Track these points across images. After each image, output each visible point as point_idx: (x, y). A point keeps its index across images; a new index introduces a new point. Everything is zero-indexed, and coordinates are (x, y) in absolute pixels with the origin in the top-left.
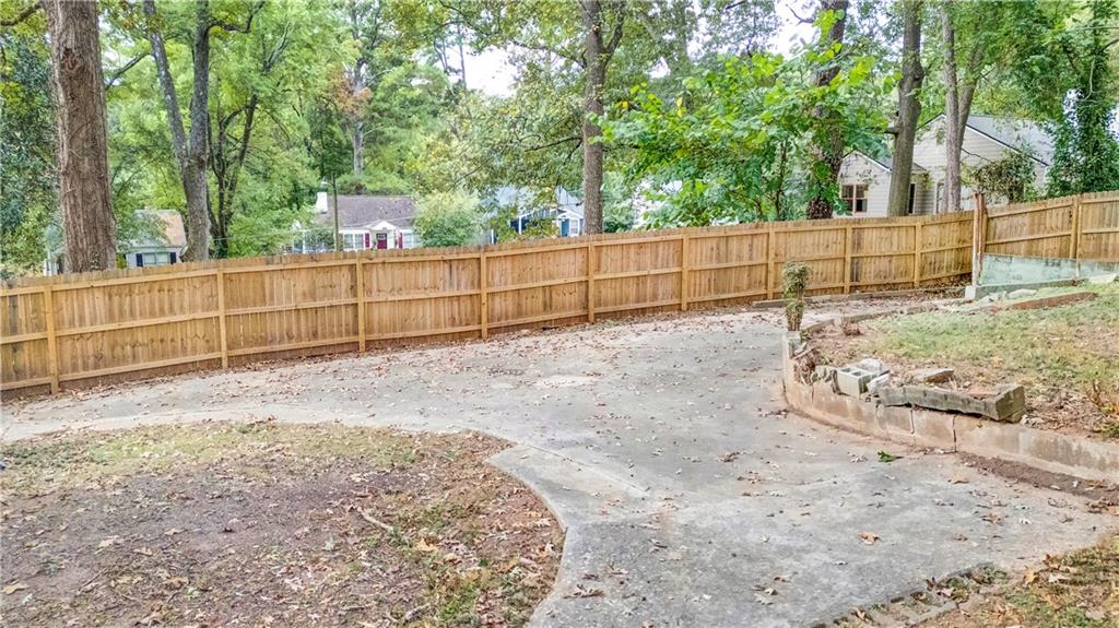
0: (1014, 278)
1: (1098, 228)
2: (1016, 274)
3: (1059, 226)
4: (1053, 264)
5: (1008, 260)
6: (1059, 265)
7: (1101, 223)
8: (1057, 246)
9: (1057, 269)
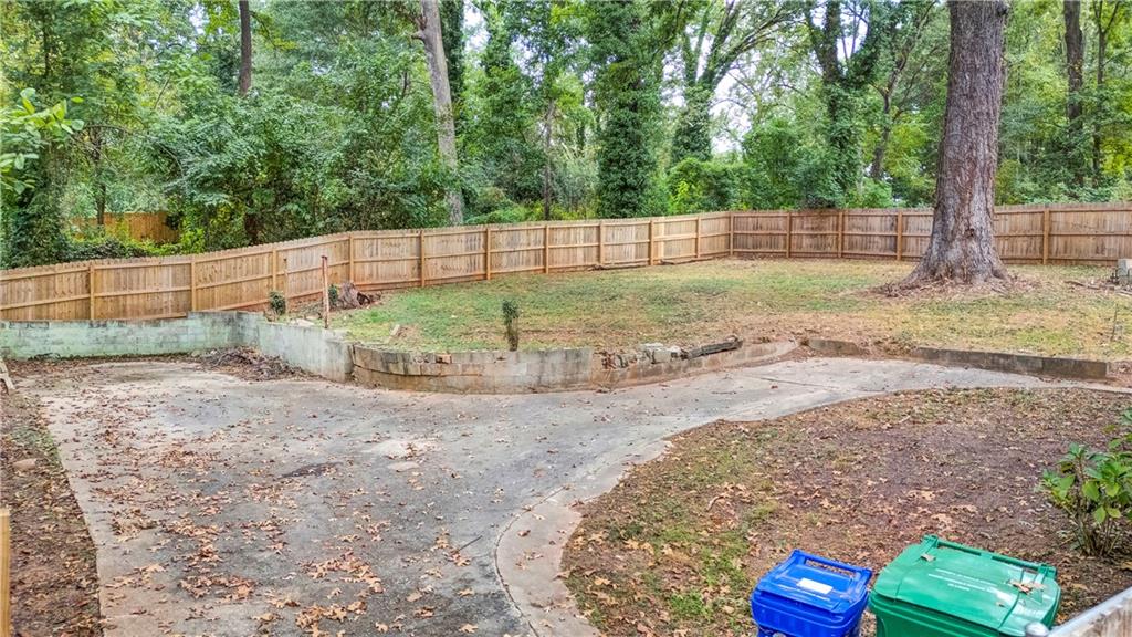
0: (53, 343)
1: (115, 291)
2: (54, 339)
3: (72, 290)
4: (99, 326)
5: (44, 325)
6: (105, 326)
7: (117, 287)
8: (73, 310)
9: (104, 329)
